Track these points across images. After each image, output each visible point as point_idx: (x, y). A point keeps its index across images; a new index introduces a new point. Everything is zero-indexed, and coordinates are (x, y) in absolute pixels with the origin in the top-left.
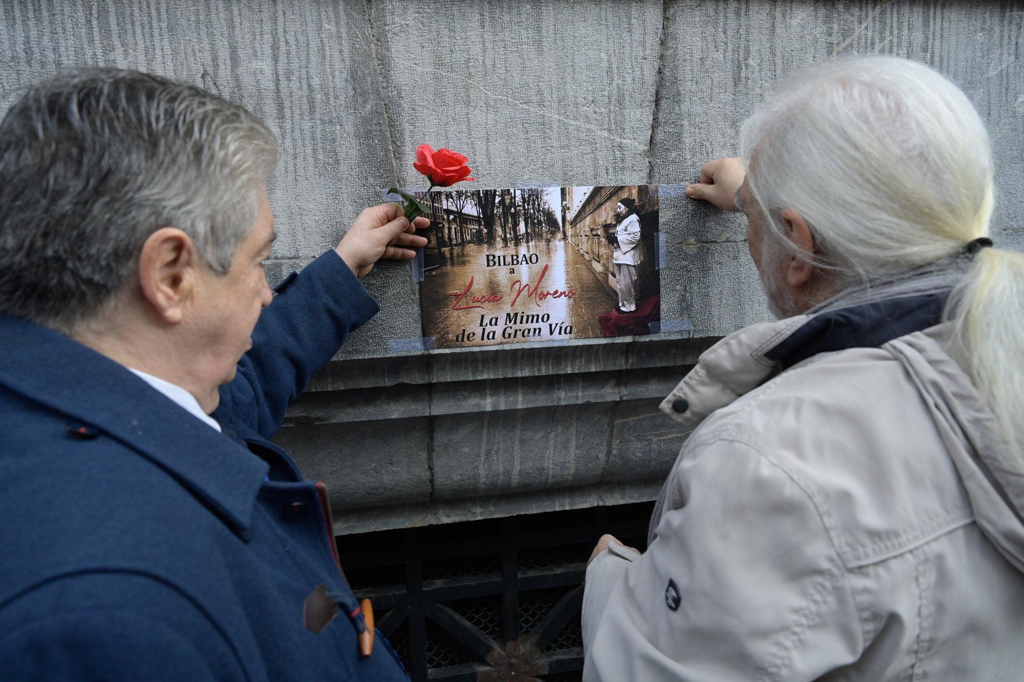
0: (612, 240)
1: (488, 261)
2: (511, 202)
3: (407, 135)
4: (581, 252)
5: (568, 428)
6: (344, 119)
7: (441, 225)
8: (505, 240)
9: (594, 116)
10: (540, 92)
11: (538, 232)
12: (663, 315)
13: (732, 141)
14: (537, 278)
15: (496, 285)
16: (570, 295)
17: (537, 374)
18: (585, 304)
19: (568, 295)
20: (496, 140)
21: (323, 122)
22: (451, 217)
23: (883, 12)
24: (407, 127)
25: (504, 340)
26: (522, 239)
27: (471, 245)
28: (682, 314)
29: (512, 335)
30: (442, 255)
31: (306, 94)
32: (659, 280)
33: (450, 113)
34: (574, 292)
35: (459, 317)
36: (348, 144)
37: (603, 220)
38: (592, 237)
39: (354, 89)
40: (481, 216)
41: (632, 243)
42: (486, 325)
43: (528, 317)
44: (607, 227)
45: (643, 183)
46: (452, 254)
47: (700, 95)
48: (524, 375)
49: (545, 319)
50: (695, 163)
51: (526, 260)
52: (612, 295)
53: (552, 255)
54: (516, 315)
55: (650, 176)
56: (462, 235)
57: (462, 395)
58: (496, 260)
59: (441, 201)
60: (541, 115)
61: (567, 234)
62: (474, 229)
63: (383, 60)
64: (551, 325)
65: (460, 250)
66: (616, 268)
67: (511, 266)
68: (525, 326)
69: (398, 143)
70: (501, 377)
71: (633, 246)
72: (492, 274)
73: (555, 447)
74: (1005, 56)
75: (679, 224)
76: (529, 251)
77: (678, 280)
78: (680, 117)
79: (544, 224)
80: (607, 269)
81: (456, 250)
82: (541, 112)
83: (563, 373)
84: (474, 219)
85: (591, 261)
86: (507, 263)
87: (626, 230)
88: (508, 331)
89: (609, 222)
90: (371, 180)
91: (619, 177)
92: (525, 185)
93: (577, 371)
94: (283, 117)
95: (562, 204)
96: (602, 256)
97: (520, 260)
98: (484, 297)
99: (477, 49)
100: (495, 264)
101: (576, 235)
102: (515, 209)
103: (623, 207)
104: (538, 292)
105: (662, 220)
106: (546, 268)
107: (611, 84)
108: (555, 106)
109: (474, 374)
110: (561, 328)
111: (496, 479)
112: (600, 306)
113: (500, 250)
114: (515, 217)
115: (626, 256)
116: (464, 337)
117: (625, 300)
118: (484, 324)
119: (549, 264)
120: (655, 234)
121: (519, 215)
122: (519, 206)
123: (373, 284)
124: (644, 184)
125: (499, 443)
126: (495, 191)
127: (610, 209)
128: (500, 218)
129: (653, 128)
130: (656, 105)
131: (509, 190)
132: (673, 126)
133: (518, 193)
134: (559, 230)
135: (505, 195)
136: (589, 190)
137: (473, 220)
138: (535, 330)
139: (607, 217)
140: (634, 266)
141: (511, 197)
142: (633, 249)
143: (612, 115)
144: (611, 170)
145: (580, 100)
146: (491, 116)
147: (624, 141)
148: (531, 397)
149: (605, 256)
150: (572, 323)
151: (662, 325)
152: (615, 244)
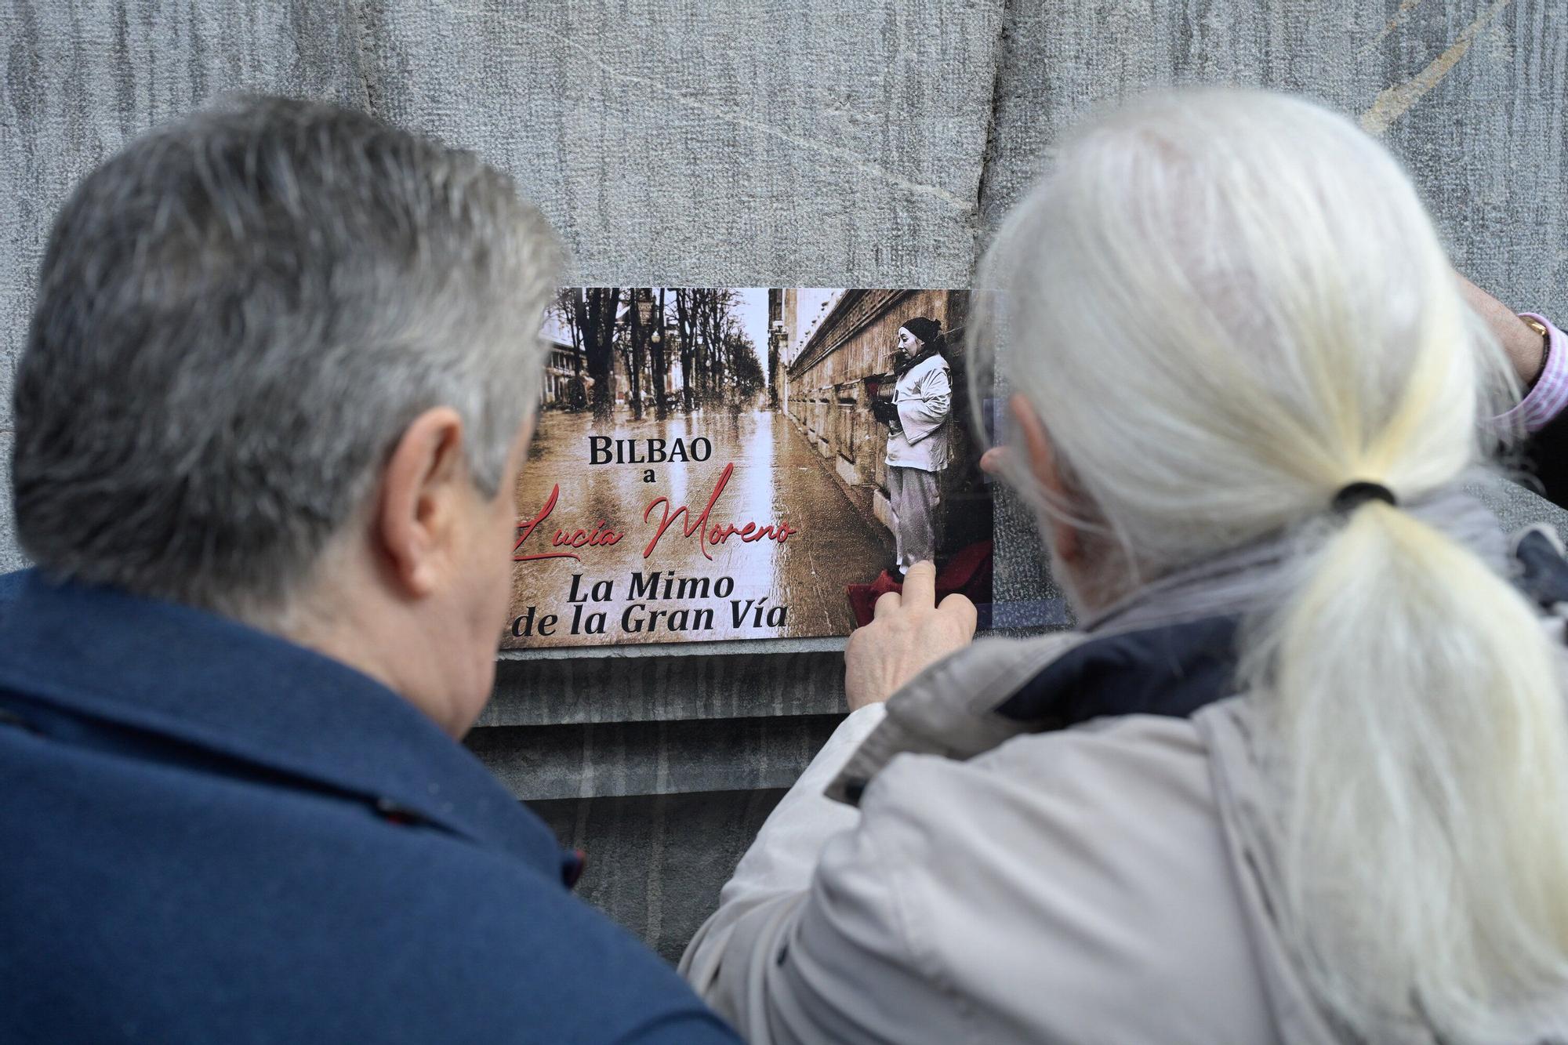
0: (885, 413)
1: (594, 450)
2: (652, 318)
4: (812, 436)
8: (635, 404)
9: (851, 129)
10: (727, 72)
11: (714, 388)
12: (998, 588)
14: (707, 495)
15: (610, 509)
16: (782, 534)
17: (702, 716)
18: (817, 558)
19: (777, 536)
20: (624, 176)
25: (626, 636)
26: (675, 403)
27: (555, 412)
29: (645, 625)
31: (186, 57)
32: (990, 508)
33: (518, 110)
34: (792, 528)
35: (521, 578)
37: (865, 366)
38: (836, 403)
39: (298, 49)
40: (582, 348)
41: (933, 421)
42: (585, 599)
43: (683, 583)
44: (872, 382)
45: (958, 284)
47: (1095, 91)
48: (671, 717)
49: (723, 589)
51: (683, 452)
52: (880, 539)
53: (743, 443)
54: (655, 577)
57: (525, 759)
58: (614, 449)
60: (728, 123)
61: (780, 396)
62: (564, 376)
64: (735, 605)
66: (891, 477)
67: (647, 466)
68: (674, 604)
70: (616, 719)
71: (934, 426)
72: (602, 480)
76: (689, 432)
78: (1048, 138)
79: (726, 372)
80: (870, 478)
82: (729, 117)
83: (763, 714)
84: (566, 353)
85: (833, 458)
86: (637, 459)
87: (917, 390)
88: (636, 614)
89: (878, 371)
91: (906, 270)
92: (688, 281)
93: (796, 712)
94: (131, 107)
95: (770, 326)
96: (859, 447)
97: (668, 450)
98: (581, 533)
100: (609, 458)
101: (800, 398)
102: (661, 334)
103: (911, 338)
104: (708, 527)
106: (729, 471)
107: (890, 59)
108: (761, 103)
109: (553, 711)
110: (759, 611)
112: (852, 565)
113: (622, 426)
114: (660, 353)
115: (916, 451)
116: (531, 626)
117: (910, 551)
118: (579, 596)
119: (735, 462)
121: (669, 348)
122: (671, 327)
124: (962, 286)
125: (611, 874)
126: (616, 291)
127: (881, 340)
128: (624, 353)
129: (987, 160)
130: (995, 110)
131: (648, 291)
133: (671, 297)
134: (763, 385)
135: (639, 301)
136: (833, 296)
137: (562, 355)
138: (699, 613)
139: (875, 359)
140: (934, 474)
141: (654, 306)
142: (932, 434)
143: (893, 130)
144: (886, 254)
145: (818, 92)
146: (613, 122)
147: (918, 188)
148: (690, 768)
149: (866, 449)
150: (786, 600)
151: (994, 612)
152: (892, 423)
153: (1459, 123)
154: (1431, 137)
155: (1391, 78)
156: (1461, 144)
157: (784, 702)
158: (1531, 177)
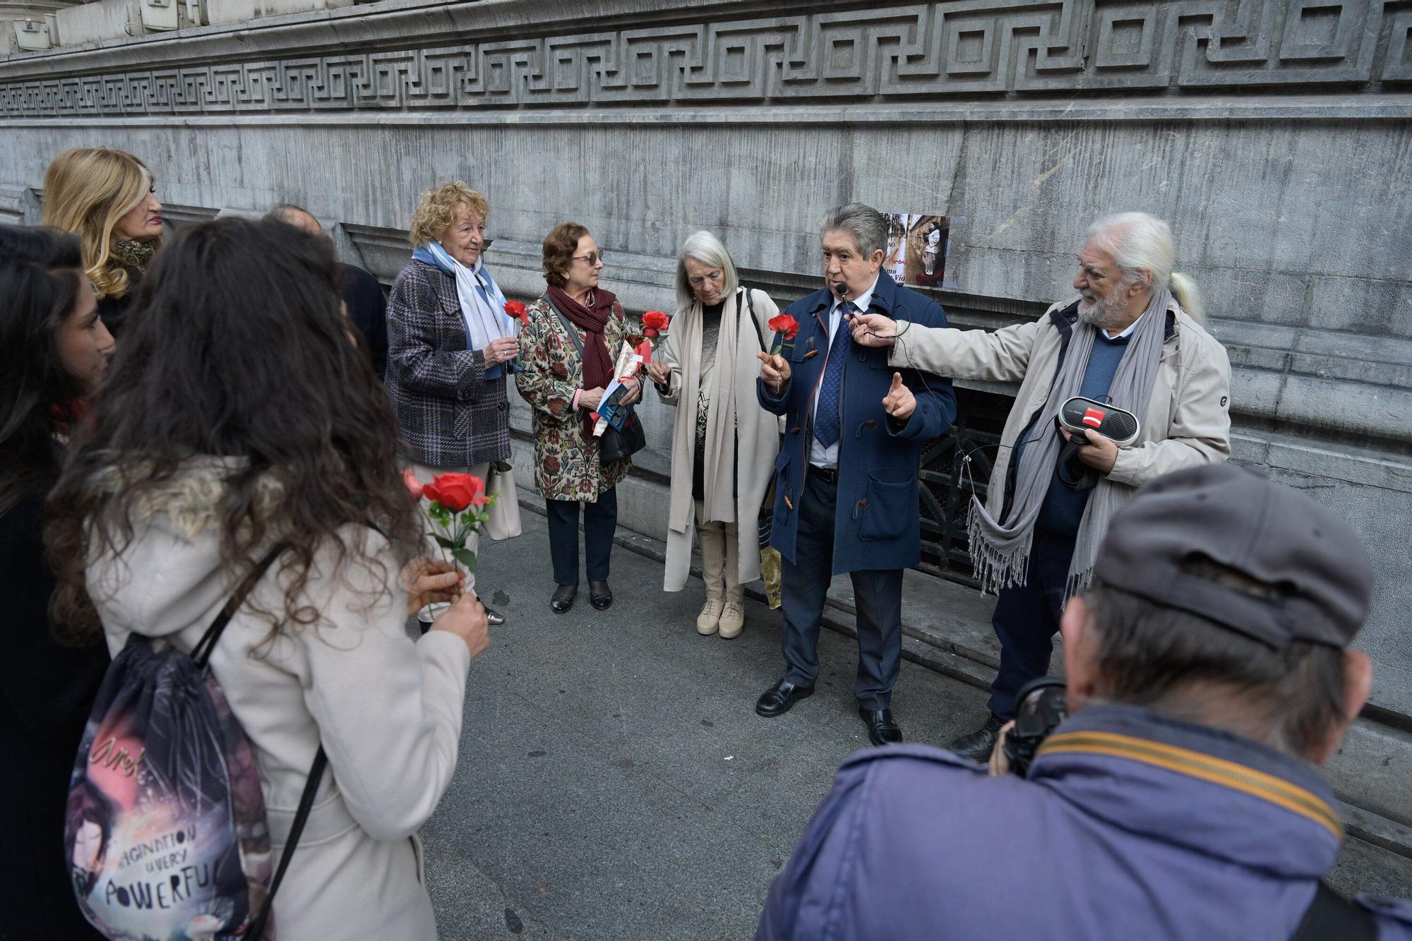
0: (926, 241)
6: (835, 180)
9: (927, 183)
10: (906, 172)
13: (988, 198)
16: (905, 263)
21: (828, 181)
23: (1077, 134)
24: (855, 184)
28: (953, 280)
31: (824, 170)
33: (871, 179)
39: (840, 168)
41: (935, 243)
44: (925, 234)
47: (975, 175)
50: (969, 207)
52: (923, 266)
55: (948, 211)
60: (905, 182)
63: (851, 157)
66: (926, 254)
74: (1155, 158)
75: (958, 236)
78: (964, 185)
87: (933, 236)
99: (884, 153)
103: (934, 225)
107: (935, 169)
108: (911, 178)
114: (888, 225)
115: (932, 249)
117: (928, 269)
129: (952, 190)
130: (955, 179)
132: (961, 189)
136: (919, 216)
140: (935, 254)
142: (935, 245)
143: (934, 183)
144: (930, 208)
145: (922, 176)
146: (886, 182)
147: (938, 195)
152: (927, 243)
153: (1058, 182)
154: (1051, 185)
155: (1043, 171)
156: (1058, 187)
158: (1076, 195)
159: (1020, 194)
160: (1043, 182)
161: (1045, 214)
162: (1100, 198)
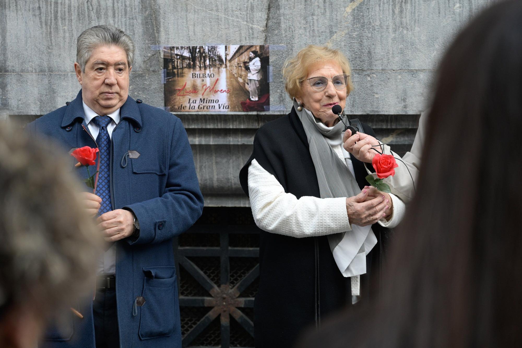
0: (247, 69)
1: (193, 76)
2: (203, 51)
3: (162, 24)
4: (233, 73)
5: (238, 158)
6: (138, 18)
7: (174, 60)
8: (200, 67)
9: (240, 15)
10: (217, 6)
11: (215, 64)
12: (271, 103)
13: (304, 26)
14: (213, 84)
15: (196, 86)
16: (228, 91)
17: (216, 127)
18: (235, 96)
19: (227, 92)
20: (198, 26)
21: (130, 19)
22: (178, 57)
24: (162, 20)
25: (199, 110)
26: (208, 67)
27: (186, 69)
28: (280, 103)
29: (202, 108)
30: (174, 73)
31: (124, 8)
32: (269, 87)
33: (179, 15)
34: (230, 91)
35: (180, 99)
36: (139, 27)
37: (243, 60)
38: (238, 67)
39: (142, 6)
40: (191, 57)
41: (257, 70)
42: (191, 103)
43: (209, 100)
44: (245, 63)
45: (262, 44)
46: (178, 72)
47: (288, 6)
48: (210, 127)
49: (217, 101)
50: (286, 35)
51: (209, 76)
52: (247, 93)
53: (220, 74)
54: (204, 99)
55: (266, 40)
56: (182, 65)
59: (174, 50)
60: (217, 15)
61: (227, 66)
62: (187, 62)
64: (219, 105)
65: (181, 71)
66: (249, 81)
67: (202, 78)
68: (208, 104)
69: (158, 27)
72: (194, 81)
73: (233, 167)
75: (279, 62)
76: (210, 72)
77: (279, 88)
78: (279, 15)
80: (245, 81)
81: (180, 71)
82: (217, 14)
83: (228, 127)
84: (188, 58)
85: (237, 77)
86: (201, 77)
87: (254, 64)
88: (201, 106)
89: (246, 61)
90: (147, 41)
91: (251, 41)
92: (210, 44)
93: (235, 128)
94: (115, 17)
95: (225, 52)
96: (243, 75)
97: (206, 76)
98: (190, 91)
100: (195, 77)
101: (231, 66)
102: (205, 54)
103: (252, 54)
104: (214, 90)
105: (271, 60)
107: (248, 2)
108: (223, 11)
109: (188, 125)
110: (224, 106)
111: (206, 182)
112: (241, 98)
113: (198, 71)
114: (205, 57)
115: (254, 76)
116: (181, 108)
117: (253, 95)
118: (190, 102)
119: (219, 78)
120: (268, 66)
122: (206, 53)
123: (146, 84)
125: (205, 163)
126: (197, 47)
128: (198, 58)
129: (267, 20)
130: (269, 10)
131: (202, 47)
132: (276, 19)
133: (207, 48)
134: (224, 63)
136: (237, 47)
138: (212, 106)
140: (258, 80)
141: (204, 49)
142: (257, 73)
144: (247, 38)
145: (234, 9)
146: (196, 16)
147: (254, 26)
148: (217, 139)
149: (244, 75)
150: (229, 104)
151: (270, 108)
152: (249, 71)
153: (368, 9)
154: (362, 12)
156: (369, 13)
157: (232, 125)
158: (385, 19)
159: (335, 21)
160: (354, 10)
161: (360, 37)
162: (407, 20)
